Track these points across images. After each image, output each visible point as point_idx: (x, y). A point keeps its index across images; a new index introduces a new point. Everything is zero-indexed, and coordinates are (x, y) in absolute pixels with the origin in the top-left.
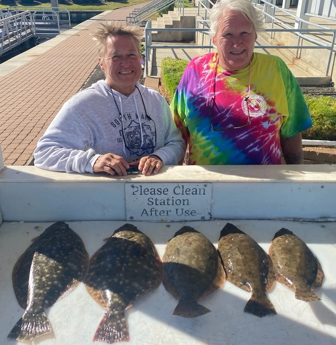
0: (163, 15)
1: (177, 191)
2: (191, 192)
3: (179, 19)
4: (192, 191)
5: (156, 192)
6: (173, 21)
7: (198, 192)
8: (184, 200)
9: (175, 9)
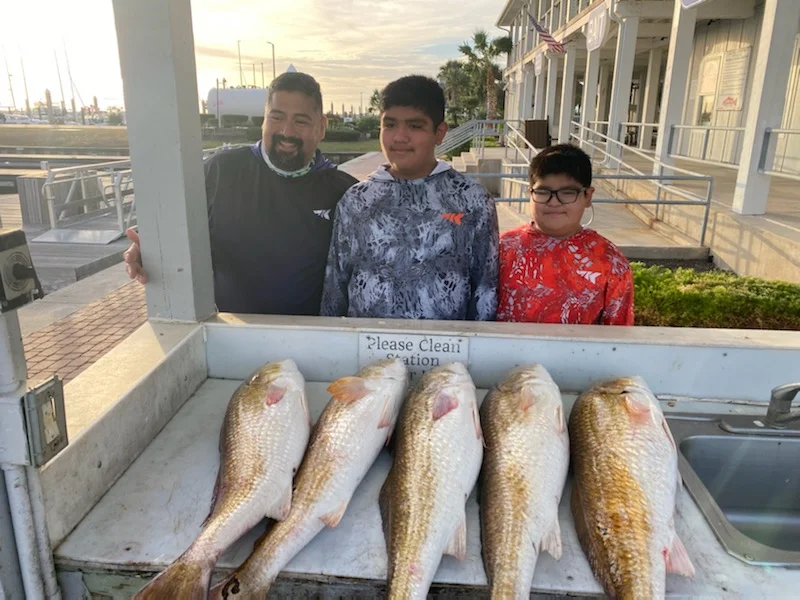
0: (454, 158)
1: (424, 346)
2: (441, 349)
3: (477, 164)
4: (442, 347)
5: (398, 346)
6: (467, 167)
7: (450, 349)
8: (433, 359)
9: (471, 149)
